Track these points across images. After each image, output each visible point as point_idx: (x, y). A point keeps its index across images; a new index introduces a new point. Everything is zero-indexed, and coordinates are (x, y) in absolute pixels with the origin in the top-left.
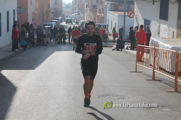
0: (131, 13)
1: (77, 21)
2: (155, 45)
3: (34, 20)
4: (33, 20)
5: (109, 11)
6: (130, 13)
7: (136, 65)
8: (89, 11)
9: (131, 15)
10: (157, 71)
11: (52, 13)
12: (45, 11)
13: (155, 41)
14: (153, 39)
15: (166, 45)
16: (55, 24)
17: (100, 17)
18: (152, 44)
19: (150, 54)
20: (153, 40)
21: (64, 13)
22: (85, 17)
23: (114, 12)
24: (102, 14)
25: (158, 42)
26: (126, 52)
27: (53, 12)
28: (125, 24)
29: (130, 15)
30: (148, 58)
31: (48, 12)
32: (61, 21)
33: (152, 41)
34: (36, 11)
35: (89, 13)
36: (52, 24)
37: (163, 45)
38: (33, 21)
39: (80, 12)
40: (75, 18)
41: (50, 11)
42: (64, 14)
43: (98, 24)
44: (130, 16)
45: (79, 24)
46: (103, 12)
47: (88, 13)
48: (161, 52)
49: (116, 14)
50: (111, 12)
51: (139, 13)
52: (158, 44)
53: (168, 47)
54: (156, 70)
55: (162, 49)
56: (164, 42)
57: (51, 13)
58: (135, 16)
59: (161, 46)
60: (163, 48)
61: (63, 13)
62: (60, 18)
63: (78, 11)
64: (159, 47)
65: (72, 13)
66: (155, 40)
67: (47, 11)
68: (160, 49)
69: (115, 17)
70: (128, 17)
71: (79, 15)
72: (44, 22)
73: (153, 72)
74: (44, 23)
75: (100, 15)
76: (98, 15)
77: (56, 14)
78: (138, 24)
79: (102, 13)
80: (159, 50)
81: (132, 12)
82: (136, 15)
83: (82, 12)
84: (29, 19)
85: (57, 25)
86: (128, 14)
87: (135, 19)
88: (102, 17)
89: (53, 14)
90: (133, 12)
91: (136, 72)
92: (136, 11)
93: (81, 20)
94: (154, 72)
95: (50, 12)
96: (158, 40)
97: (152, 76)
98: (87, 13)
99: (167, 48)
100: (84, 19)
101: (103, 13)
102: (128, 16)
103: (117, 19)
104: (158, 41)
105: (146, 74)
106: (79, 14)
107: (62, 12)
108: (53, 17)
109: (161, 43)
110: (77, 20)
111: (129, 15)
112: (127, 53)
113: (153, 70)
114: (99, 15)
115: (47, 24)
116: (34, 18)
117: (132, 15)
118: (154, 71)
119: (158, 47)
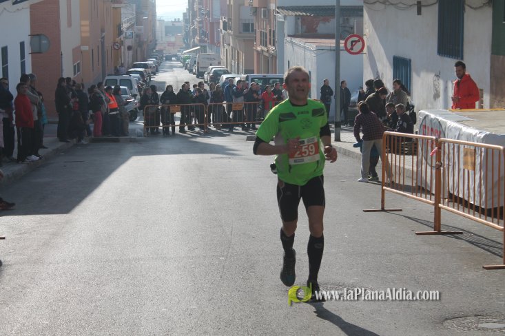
0: (356, 42)
1: (200, 70)
2: (432, 130)
3: (78, 71)
4: (77, 69)
5: (289, 39)
6: (352, 42)
7: (383, 191)
8: (231, 40)
9: (354, 47)
10: (446, 207)
11: (129, 48)
12: (108, 44)
13: (432, 120)
14: (427, 113)
15: (467, 130)
16: (139, 80)
17: (265, 56)
18: (425, 127)
19: (420, 158)
20: (427, 116)
21: (162, 48)
22: (223, 57)
23: (304, 40)
24: (269, 46)
25: (443, 122)
26: (345, 152)
27: (130, 44)
28: (339, 71)
29: (352, 46)
30: (415, 169)
31: (117, 46)
32: (154, 70)
33: (425, 118)
34: (82, 45)
35: (231, 45)
36: (130, 81)
37: (456, 128)
38: (75, 74)
39: (206, 42)
40: (195, 62)
41: (123, 45)
42: (161, 51)
43: (261, 75)
44: (352, 49)
45: (205, 76)
46: (274, 40)
47: (229, 45)
48: (451, 151)
49: (312, 44)
50: (296, 40)
51: (377, 40)
52: (443, 127)
53: (474, 134)
54: (443, 204)
55: (454, 143)
56: (458, 122)
57: (124, 49)
58: (365, 50)
59: (450, 134)
60: (458, 139)
61: (158, 48)
62: (150, 62)
63: (200, 41)
64: (445, 137)
65: (184, 45)
66: (432, 116)
67: (114, 43)
68: (449, 142)
69: (308, 53)
70: (346, 52)
71: (205, 51)
72: (108, 75)
73: (435, 208)
74: (107, 78)
75: (266, 49)
76: (259, 49)
77: (139, 49)
78: (376, 73)
79: (270, 44)
80: (446, 145)
81: (356, 39)
82: (368, 47)
83: (212, 42)
84: (65, 67)
85: (144, 81)
86: (346, 44)
87: (365, 57)
88: (270, 54)
89: (131, 52)
90: (361, 39)
91: (383, 210)
92: (367, 35)
93: (211, 65)
94: (438, 211)
95: (122, 47)
96: (441, 115)
97: (432, 220)
98: (227, 47)
99: (469, 137)
100: (219, 63)
101: (274, 45)
102: (346, 49)
103: (314, 60)
104: (440, 119)
105: (413, 216)
106: (204, 49)
107: (156, 44)
108: (130, 60)
109: (450, 123)
110: (201, 65)
111: (349, 47)
112: (349, 156)
113: (436, 205)
114: (262, 51)
115: (116, 80)
116: (78, 64)
117: (357, 47)
118: (440, 208)
119: (442, 135)
